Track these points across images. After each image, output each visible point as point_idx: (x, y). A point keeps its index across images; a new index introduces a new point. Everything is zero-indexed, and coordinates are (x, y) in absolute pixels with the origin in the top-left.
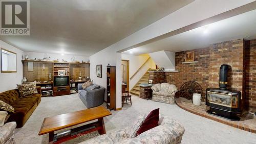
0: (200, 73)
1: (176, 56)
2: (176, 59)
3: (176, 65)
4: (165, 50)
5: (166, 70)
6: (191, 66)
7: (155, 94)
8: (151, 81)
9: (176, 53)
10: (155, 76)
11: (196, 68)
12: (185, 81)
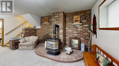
0: (50, 29)
1: (41, 19)
2: (41, 21)
3: (41, 25)
4: (30, 14)
5: (37, 28)
6: (47, 25)
7: (20, 45)
8: (23, 35)
9: (41, 17)
10: (26, 31)
11: (49, 26)
12: (45, 34)
